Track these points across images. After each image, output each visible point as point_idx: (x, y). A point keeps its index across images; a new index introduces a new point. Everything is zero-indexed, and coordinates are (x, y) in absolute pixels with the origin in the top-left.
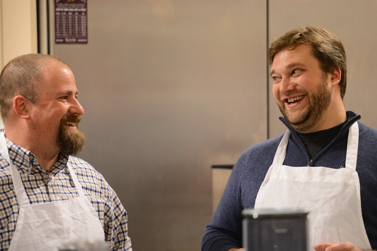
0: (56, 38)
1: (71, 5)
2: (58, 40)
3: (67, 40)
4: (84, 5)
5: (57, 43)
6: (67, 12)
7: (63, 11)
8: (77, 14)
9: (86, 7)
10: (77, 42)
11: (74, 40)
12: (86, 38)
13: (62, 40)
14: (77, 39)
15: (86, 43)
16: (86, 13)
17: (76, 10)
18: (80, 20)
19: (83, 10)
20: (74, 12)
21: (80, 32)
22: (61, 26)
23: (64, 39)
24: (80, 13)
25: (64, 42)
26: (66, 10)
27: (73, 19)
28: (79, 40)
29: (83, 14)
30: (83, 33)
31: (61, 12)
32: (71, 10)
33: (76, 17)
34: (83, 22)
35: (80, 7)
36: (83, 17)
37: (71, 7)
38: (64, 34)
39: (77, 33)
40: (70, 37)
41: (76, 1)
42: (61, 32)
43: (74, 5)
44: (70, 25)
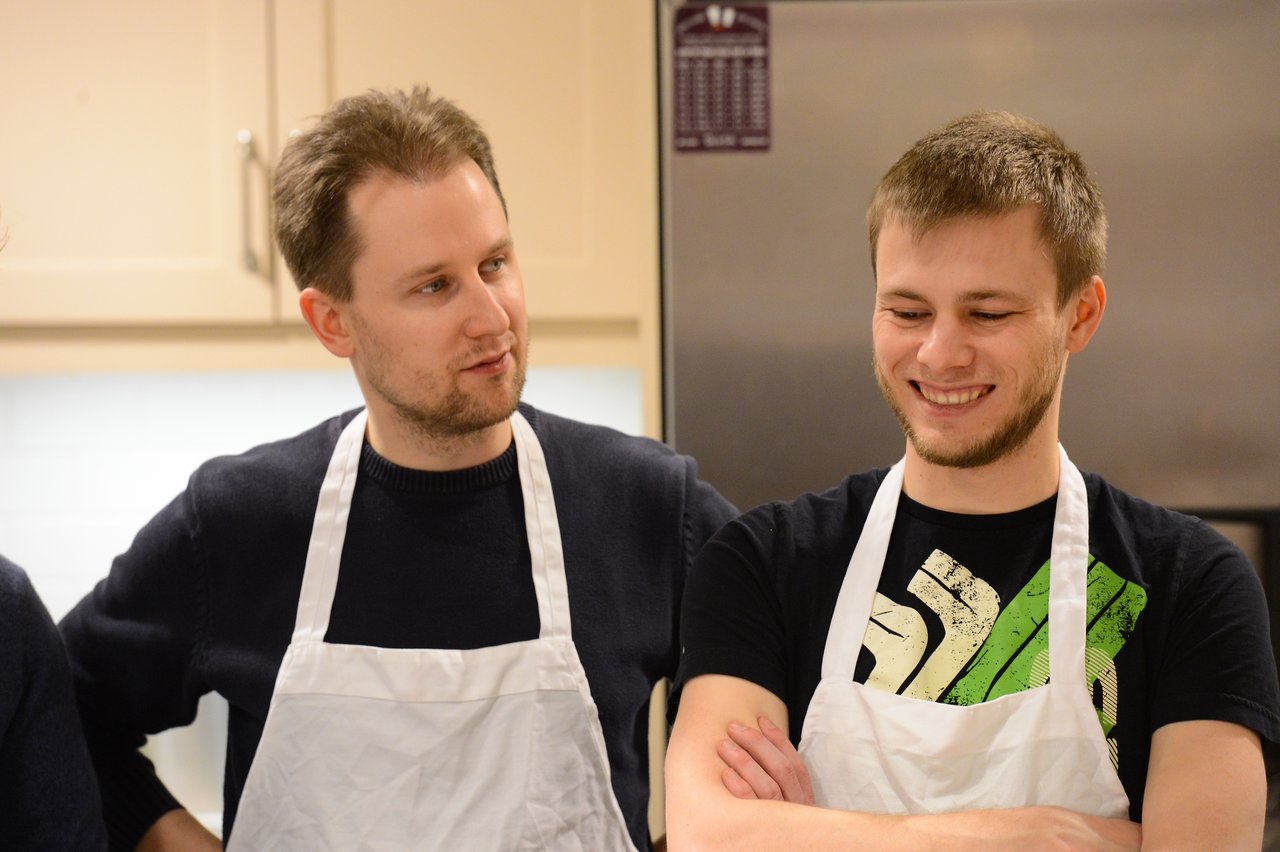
0: (678, 134)
1: (722, 39)
2: (684, 142)
3: (710, 141)
5: (681, 149)
6: (711, 61)
7: (700, 58)
8: (738, 65)
9: (765, 43)
10: (738, 148)
12: (765, 132)
13: (692, 142)
14: (739, 136)
15: (764, 148)
16: (765, 60)
17: (738, 52)
18: (747, 81)
19: (757, 52)
20: (729, 61)
21: (747, 117)
22: (692, 100)
23: (700, 136)
24: (748, 61)
25: (702, 148)
26: (707, 52)
27: (729, 81)
28: (749, 141)
29: (758, 65)
30: (758, 121)
31: (691, 60)
32: (723, 52)
33: (738, 77)
34: (757, 90)
35: (748, 45)
36: (756, 73)
37: (723, 45)
38: (703, 125)
39: (739, 121)
40: (717, 133)
41: (738, 28)
42: (693, 119)
43: (730, 39)
44: (718, 98)
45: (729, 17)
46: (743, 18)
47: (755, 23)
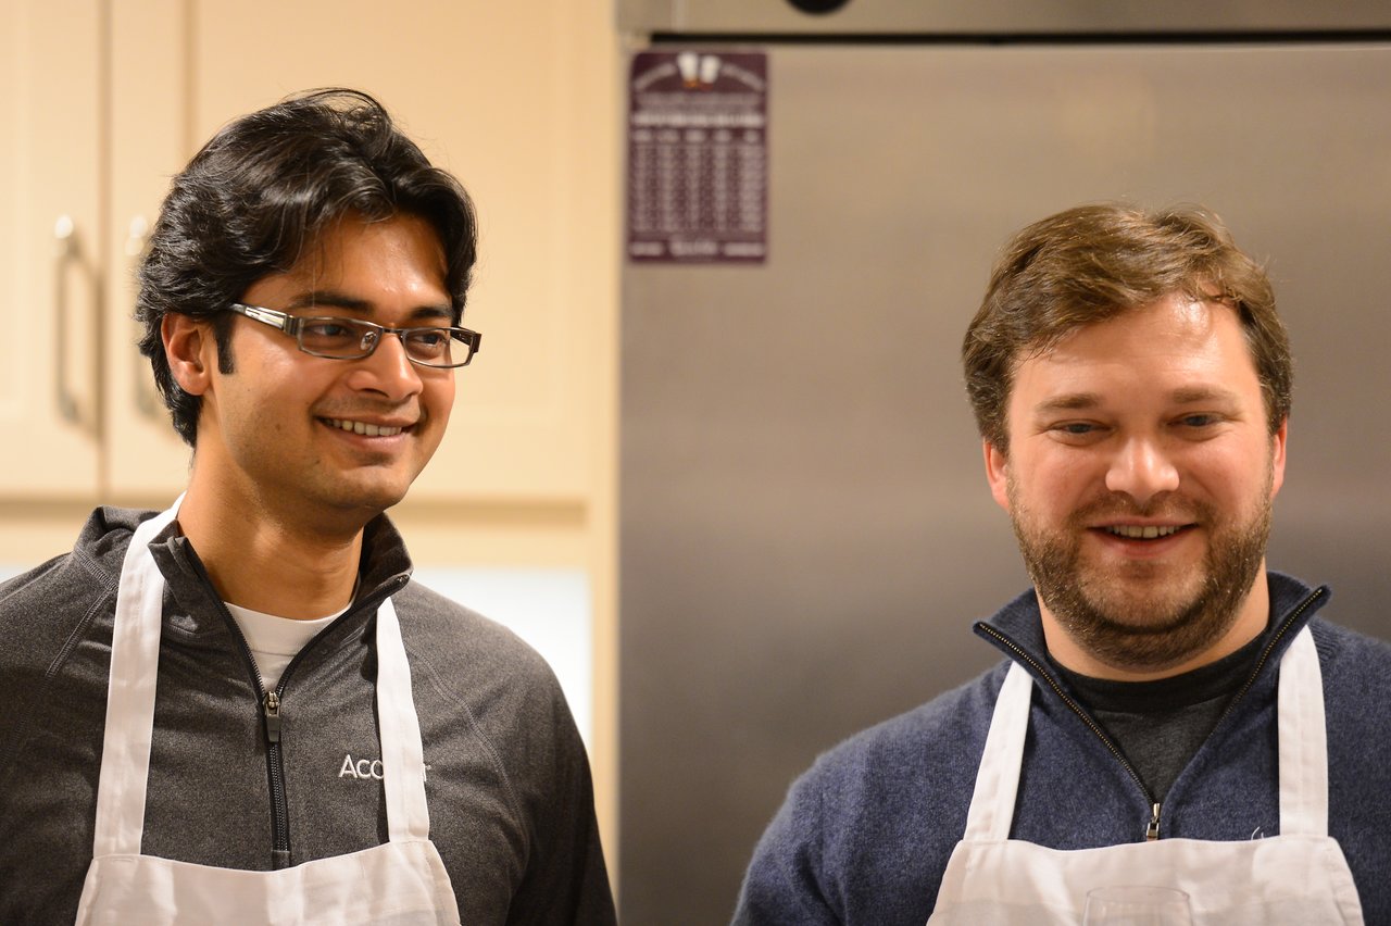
0: (632, 237)
1: (700, 100)
2: (640, 249)
3: (679, 248)
4: (753, 100)
5: (637, 259)
6: (682, 131)
7: (666, 127)
8: (723, 137)
9: (762, 108)
10: (721, 258)
11: (708, 248)
12: (761, 238)
13: (654, 249)
14: (722, 242)
15: (759, 260)
16: (762, 132)
17: (722, 120)
18: (735, 161)
19: (751, 120)
20: (710, 132)
21: (734, 215)
22: (654, 187)
23: (665, 242)
24: (738, 133)
25: (667, 257)
26: (678, 120)
27: (708, 160)
28: (734, 250)
29: (751, 137)
30: (750, 221)
31: (653, 129)
32: (701, 120)
33: (721, 153)
34: (749, 175)
35: (737, 111)
36: (749, 151)
37: (699, 110)
38: (669, 224)
39: (721, 218)
40: (691, 237)
41: (723, 85)
42: (655, 214)
43: (713, 100)
44: (694, 185)
45: (710, 68)
46: (730, 71)
47: (748, 78)
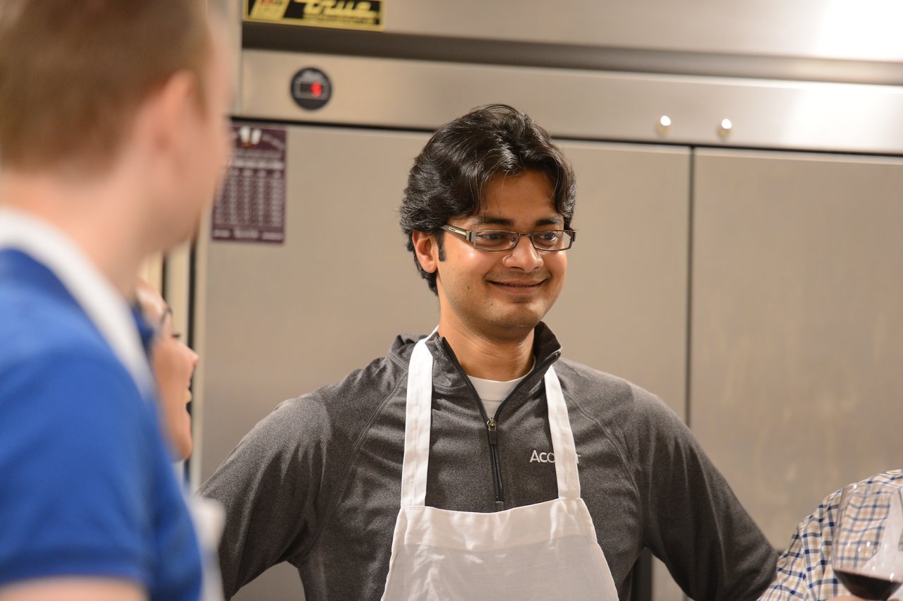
0: (215, 227)
1: (250, 153)
2: (218, 233)
3: (238, 233)
4: (278, 156)
5: (217, 239)
6: (241, 170)
8: (262, 174)
9: (283, 159)
10: (260, 240)
11: (254, 234)
12: (281, 230)
13: (226, 234)
14: (261, 232)
15: (280, 242)
16: (283, 172)
17: (262, 165)
18: (268, 188)
19: (277, 166)
20: (256, 171)
21: (267, 217)
23: (231, 231)
24: (270, 172)
25: (232, 238)
26: (239, 163)
27: (254, 186)
28: (267, 236)
29: (277, 175)
30: (276, 220)
32: (251, 164)
33: (261, 183)
34: (275, 195)
35: (269, 160)
36: (275, 182)
37: (250, 158)
38: (233, 220)
39: (261, 219)
40: (245, 228)
41: (263, 146)
42: (226, 215)
43: (257, 154)
44: (247, 200)
45: (256, 136)
46: (267, 138)
47: (276, 142)
